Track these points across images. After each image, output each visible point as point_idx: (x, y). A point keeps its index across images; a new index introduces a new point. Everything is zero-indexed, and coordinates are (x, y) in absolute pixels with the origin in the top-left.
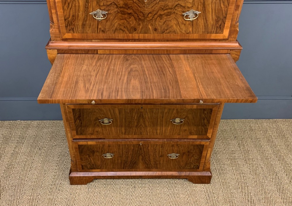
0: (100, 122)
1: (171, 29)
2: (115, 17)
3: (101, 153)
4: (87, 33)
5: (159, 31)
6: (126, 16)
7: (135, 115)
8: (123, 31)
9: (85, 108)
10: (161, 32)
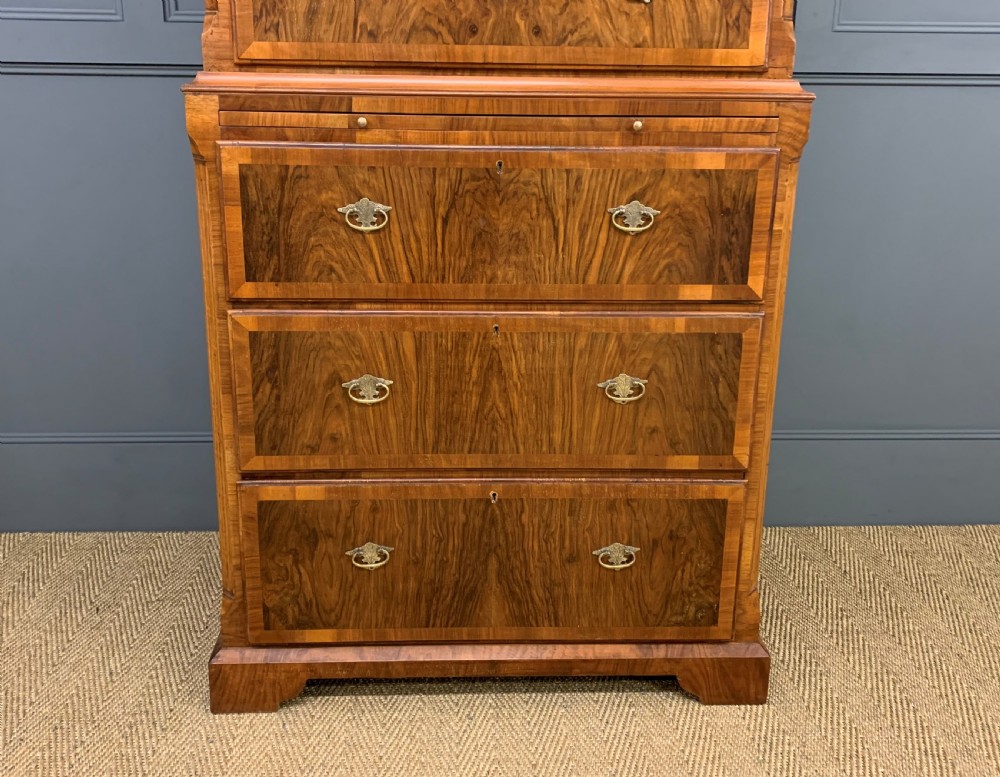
0: (345, 390)
1: (584, 31)
3: (344, 542)
5: (549, 35)
7: (474, 360)
8: (436, 34)
9: (294, 329)
10: (556, 40)
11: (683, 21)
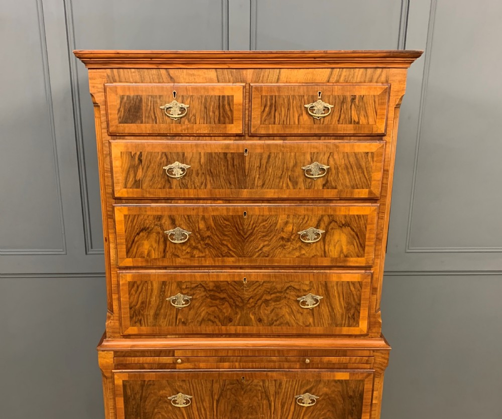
1: (282, 320)
2: (202, 303)
4: (160, 326)
5: (266, 322)
6: (218, 302)
8: (213, 322)
10: (268, 324)
11: (328, 316)
